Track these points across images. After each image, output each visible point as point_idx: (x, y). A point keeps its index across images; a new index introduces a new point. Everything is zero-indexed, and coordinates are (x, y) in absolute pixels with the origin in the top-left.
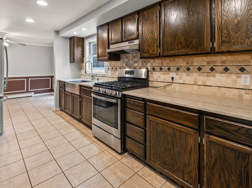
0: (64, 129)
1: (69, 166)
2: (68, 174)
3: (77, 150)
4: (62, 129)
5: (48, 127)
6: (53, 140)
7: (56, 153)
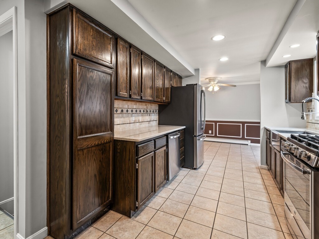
0: (253, 191)
1: (223, 229)
2: (215, 234)
3: (247, 222)
4: (250, 191)
5: (236, 181)
6: (230, 195)
7: (222, 209)
